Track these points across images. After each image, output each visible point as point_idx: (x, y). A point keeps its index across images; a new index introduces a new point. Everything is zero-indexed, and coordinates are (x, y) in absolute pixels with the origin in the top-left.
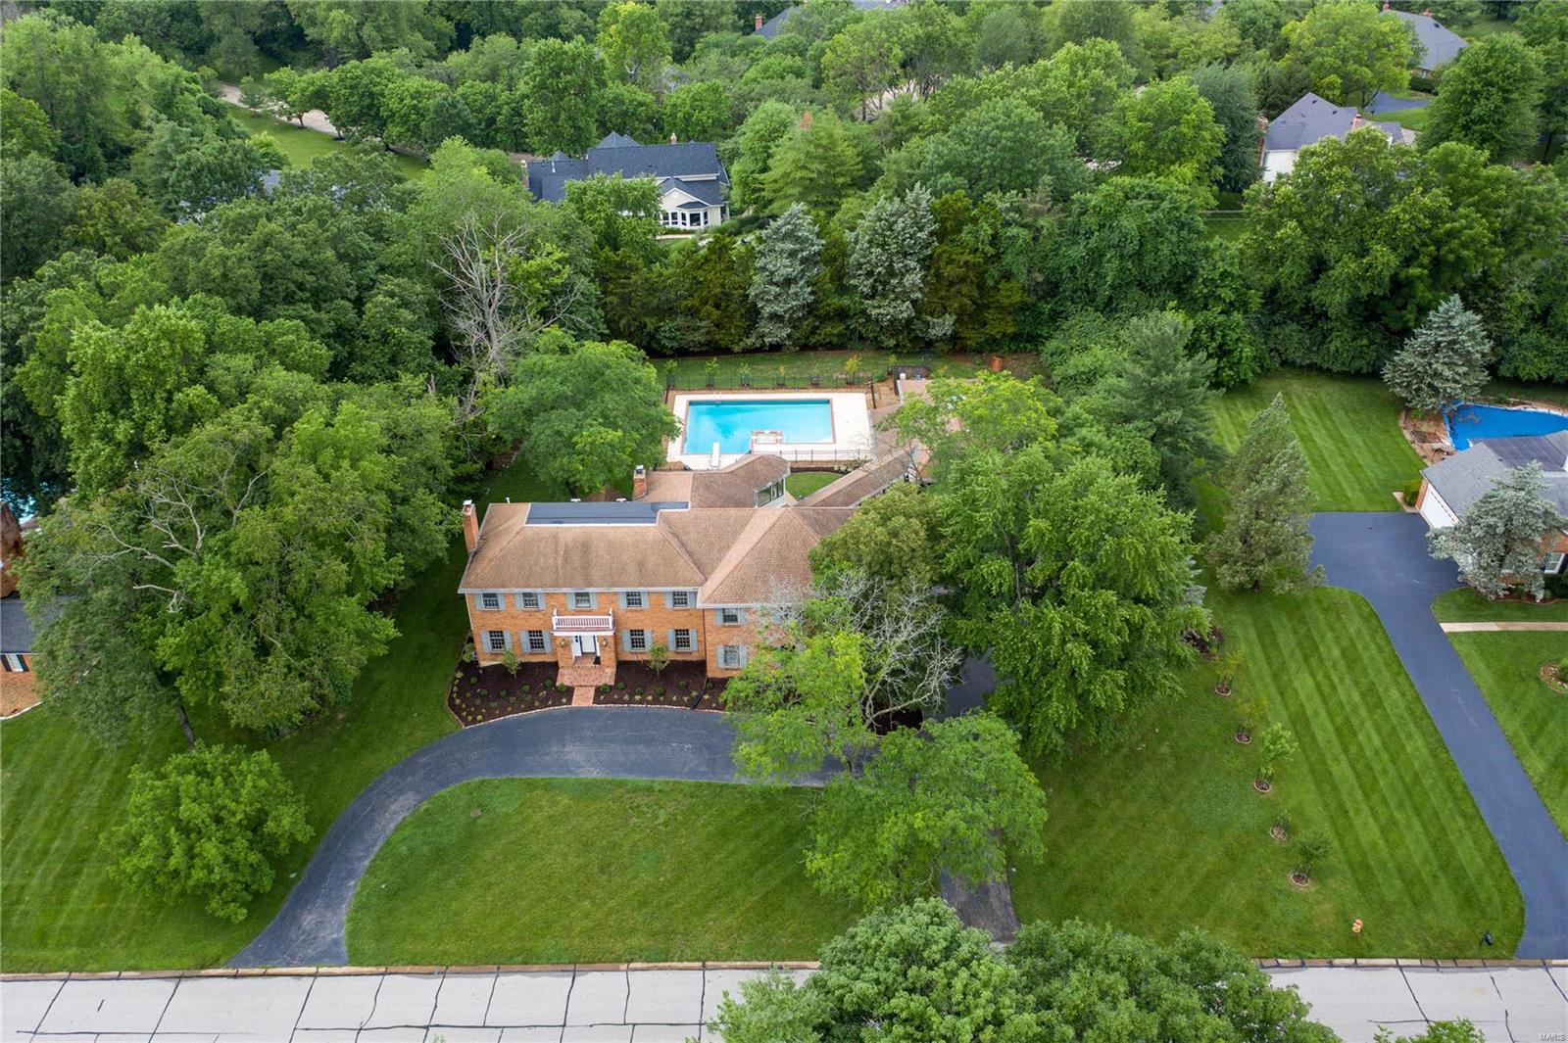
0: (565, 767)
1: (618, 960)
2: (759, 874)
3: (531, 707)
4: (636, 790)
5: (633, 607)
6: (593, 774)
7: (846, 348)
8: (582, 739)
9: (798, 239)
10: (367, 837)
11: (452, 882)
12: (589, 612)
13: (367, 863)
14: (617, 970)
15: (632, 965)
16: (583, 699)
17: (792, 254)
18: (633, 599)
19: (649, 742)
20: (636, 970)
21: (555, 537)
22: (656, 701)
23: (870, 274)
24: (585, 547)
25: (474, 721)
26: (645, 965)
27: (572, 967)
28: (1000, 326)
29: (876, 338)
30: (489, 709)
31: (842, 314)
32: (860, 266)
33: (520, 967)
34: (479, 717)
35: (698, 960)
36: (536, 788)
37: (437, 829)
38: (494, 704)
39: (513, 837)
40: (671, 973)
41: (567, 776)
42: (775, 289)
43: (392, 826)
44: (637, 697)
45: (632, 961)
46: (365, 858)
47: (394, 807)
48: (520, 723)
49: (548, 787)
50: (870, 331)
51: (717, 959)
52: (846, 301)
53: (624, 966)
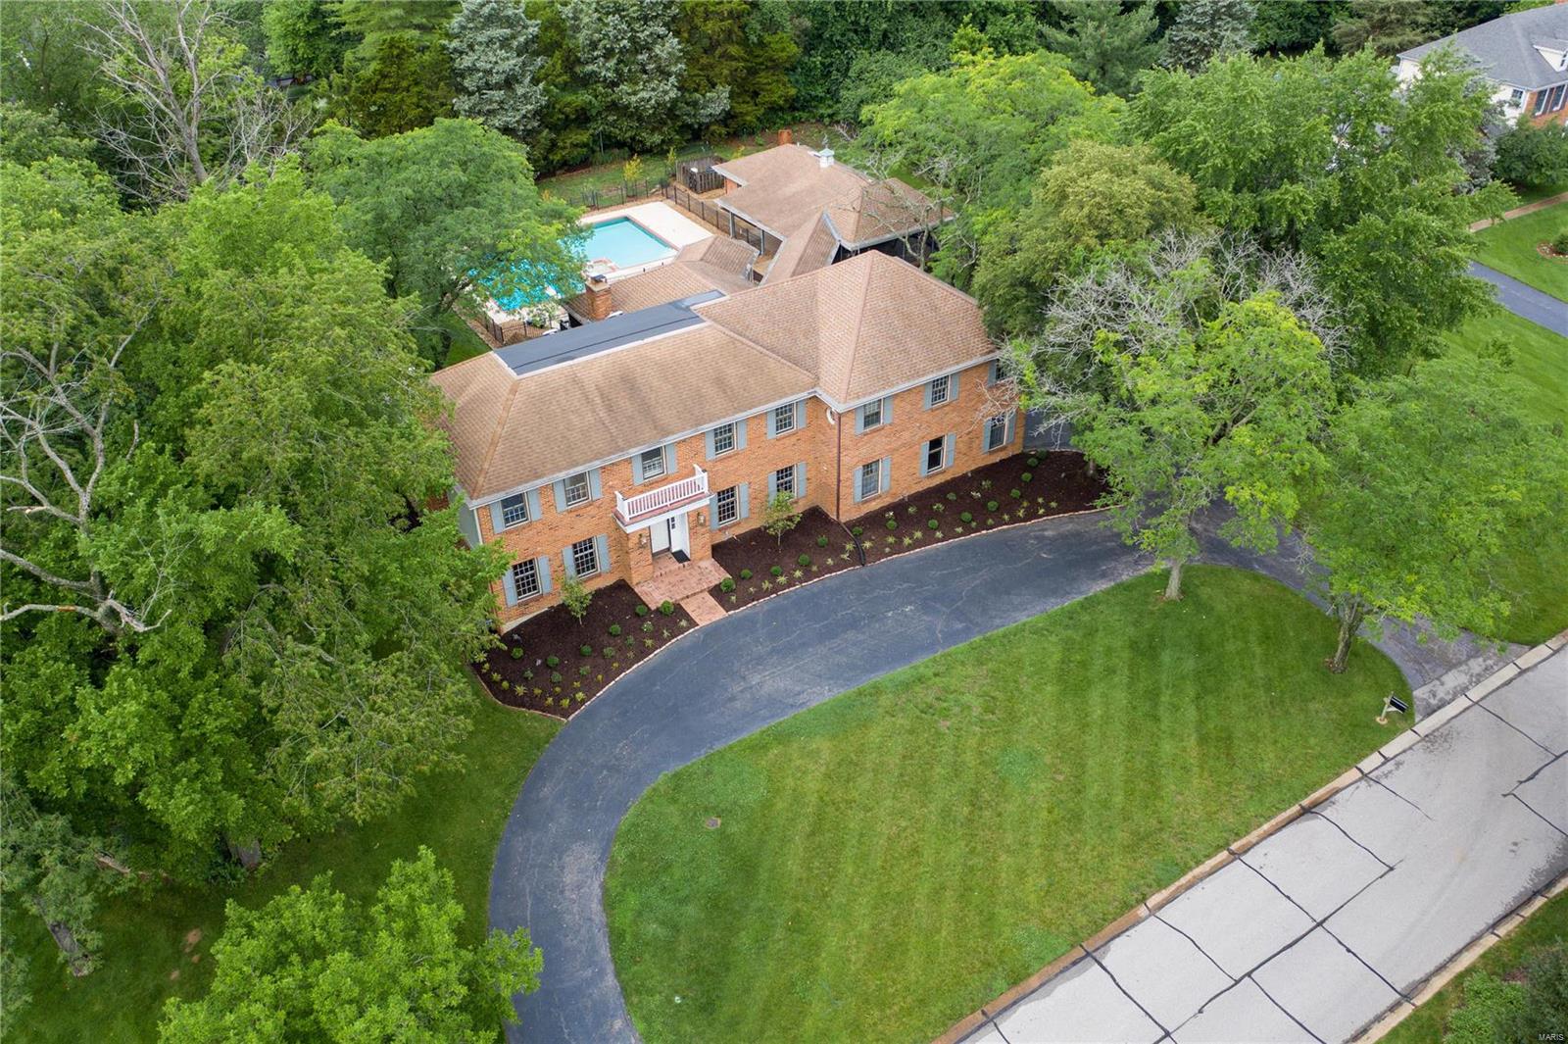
0: (775, 704)
1: (1127, 906)
2: (1163, 712)
3: (644, 652)
4: (907, 686)
5: (724, 453)
6: (824, 696)
7: (591, 164)
8: (760, 660)
9: (509, 22)
10: (569, 942)
11: (779, 933)
12: (665, 480)
13: (610, 980)
14: (1139, 921)
15: (1152, 901)
16: (706, 613)
17: (505, 43)
18: (724, 438)
19: (853, 624)
20: (1161, 906)
21: (575, 380)
22: (808, 575)
23: (609, 54)
24: (628, 382)
25: (575, 705)
26: (1165, 893)
27: (1079, 953)
28: (780, 90)
29: (633, 138)
30: (582, 678)
31: (583, 118)
32: (594, 45)
33: (1011, 995)
34: (580, 696)
35: (1219, 848)
36: (765, 747)
37: (677, 873)
38: (585, 670)
39: (804, 826)
40: (1208, 883)
41: (792, 713)
42: (498, 95)
43: (595, 907)
44: (782, 579)
45: (1143, 899)
46: (602, 973)
47: (569, 878)
48: (650, 676)
49: (783, 737)
50: (625, 130)
51: (1238, 836)
52: (583, 97)
53: (1142, 911)
